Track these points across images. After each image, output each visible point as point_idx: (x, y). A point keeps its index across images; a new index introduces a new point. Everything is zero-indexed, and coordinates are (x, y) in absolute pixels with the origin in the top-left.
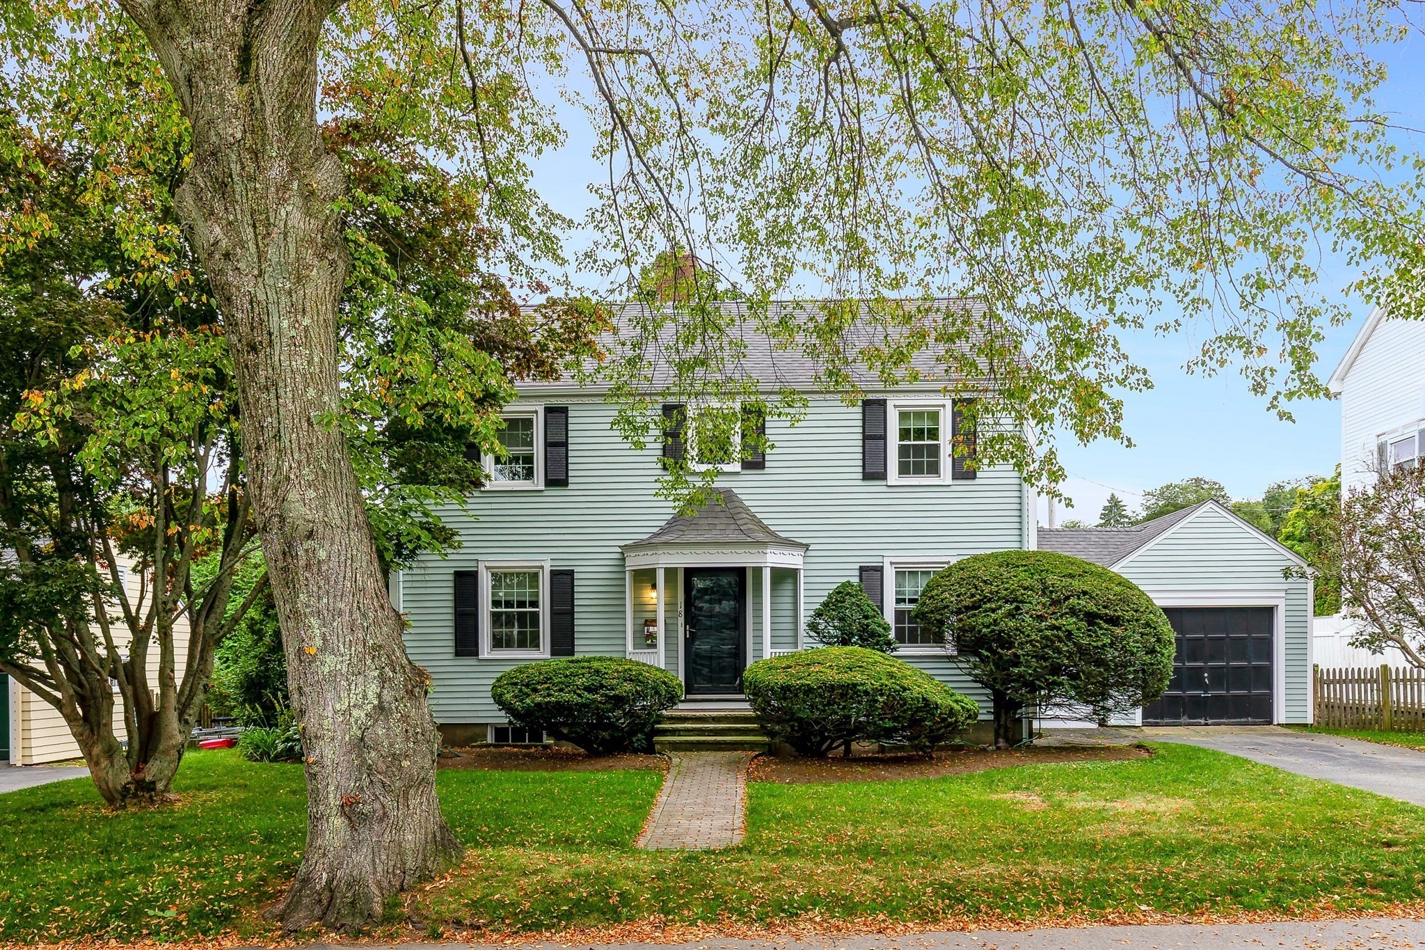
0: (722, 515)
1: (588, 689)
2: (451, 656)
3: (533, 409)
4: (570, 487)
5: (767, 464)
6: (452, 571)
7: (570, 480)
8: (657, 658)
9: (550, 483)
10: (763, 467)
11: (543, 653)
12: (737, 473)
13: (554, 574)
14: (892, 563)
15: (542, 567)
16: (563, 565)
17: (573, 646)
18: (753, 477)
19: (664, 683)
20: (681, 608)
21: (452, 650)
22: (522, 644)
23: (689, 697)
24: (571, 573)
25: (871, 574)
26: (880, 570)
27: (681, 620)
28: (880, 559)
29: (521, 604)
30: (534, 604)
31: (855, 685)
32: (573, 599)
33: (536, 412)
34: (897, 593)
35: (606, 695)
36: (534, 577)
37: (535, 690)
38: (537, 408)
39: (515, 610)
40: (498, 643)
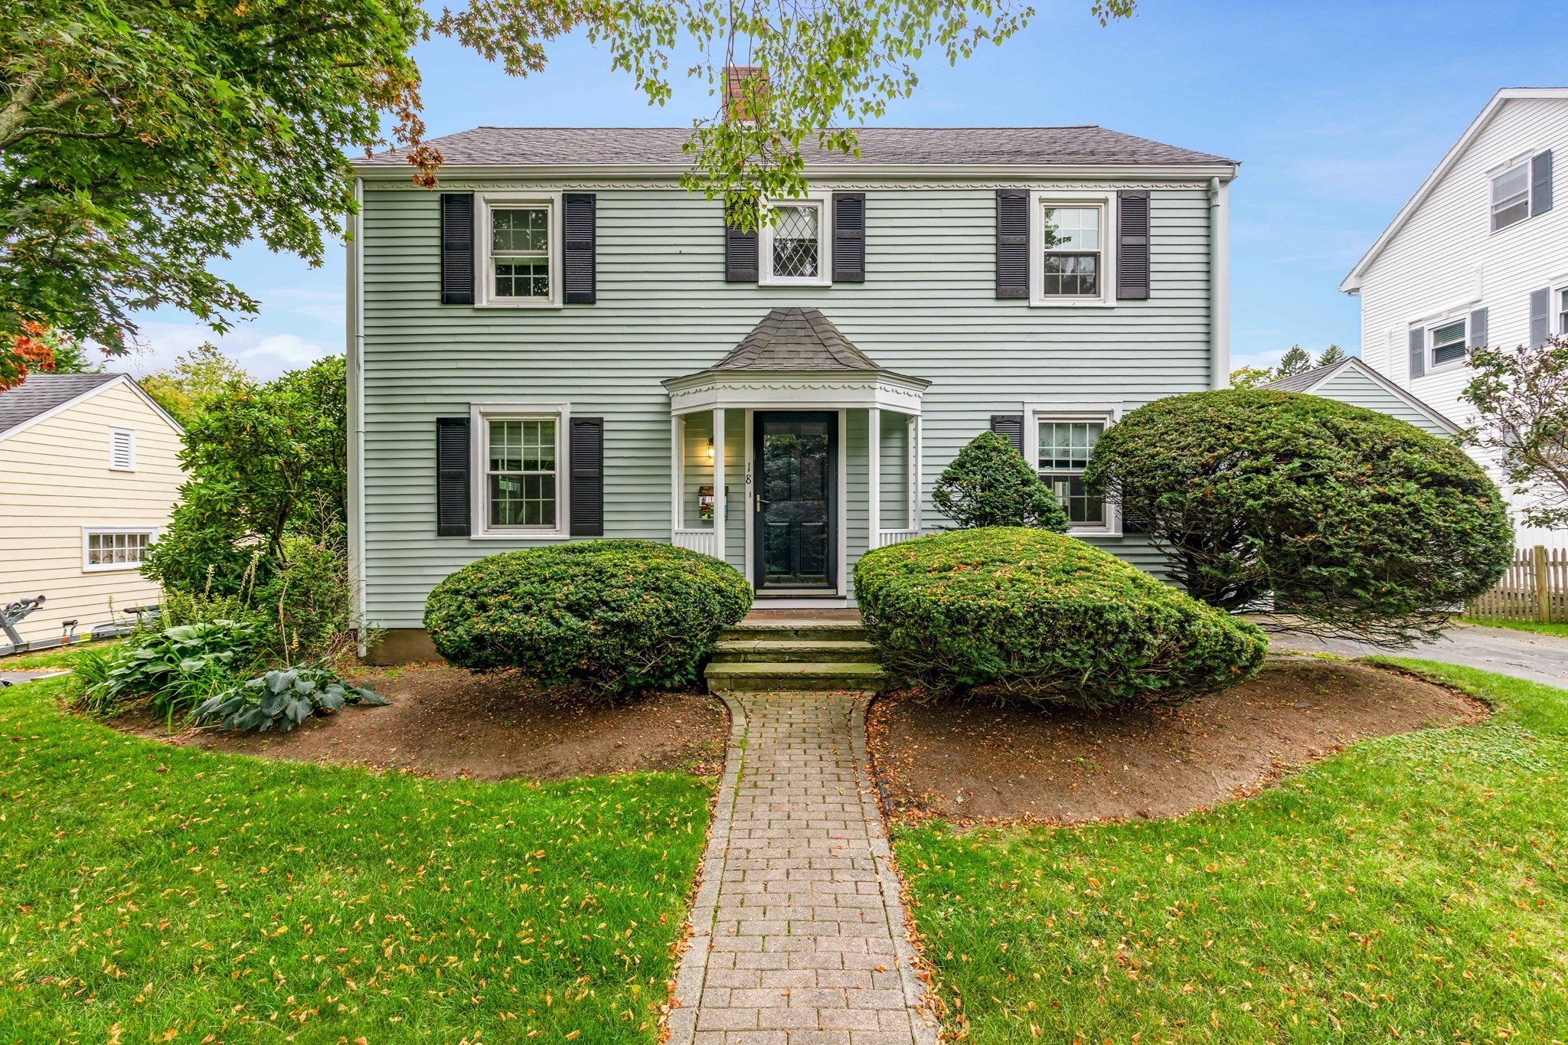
0: (808, 340)
1: (575, 609)
2: (432, 536)
3: (546, 196)
4: (599, 304)
5: (867, 277)
6: (434, 418)
7: (599, 295)
8: (714, 543)
9: (570, 299)
10: (862, 282)
11: (560, 532)
12: (826, 288)
13: (576, 423)
14: (1035, 412)
15: (559, 414)
16: (588, 412)
17: (601, 522)
18: (847, 293)
19: (719, 591)
20: (749, 472)
21: (434, 527)
22: (532, 520)
23: (760, 592)
24: (598, 423)
25: (1008, 425)
26: (1018, 421)
27: (749, 488)
28: (1019, 407)
29: (531, 465)
30: (551, 465)
31: (1099, 612)
32: (601, 458)
33: (551, 201)
34: (1042, 453)
35: (607, 622)
36: (549, 427)
37: (483, 607)
38: (553, 195)
39: (523, 472)
40: (496, 518)
